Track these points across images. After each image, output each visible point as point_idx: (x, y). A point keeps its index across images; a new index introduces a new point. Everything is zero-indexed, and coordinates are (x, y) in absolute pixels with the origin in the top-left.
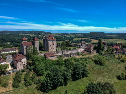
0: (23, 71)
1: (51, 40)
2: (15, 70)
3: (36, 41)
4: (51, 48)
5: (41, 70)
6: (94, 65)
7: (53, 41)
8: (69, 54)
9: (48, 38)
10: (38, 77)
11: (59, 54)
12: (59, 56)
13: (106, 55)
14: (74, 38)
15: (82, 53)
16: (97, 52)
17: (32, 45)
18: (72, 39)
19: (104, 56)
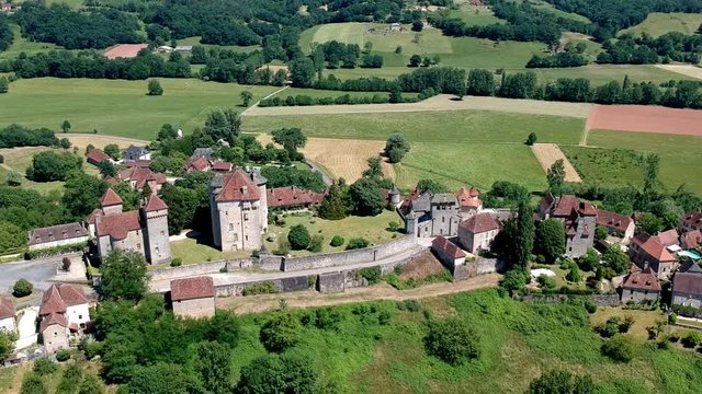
0: (62, 357)
1: (233, 201)
2: (37, 351)
3: (149, 215)
4: (231, 237)
5: (119, 365)
8: (310, 277)
9: (218, 190)
10: (108, 387)
11: (264, 272)
12: (250, 287)
13: (540, 297)
14: (645, 16)
15: (398, 270)
16: (501, 266)
17: (137, 230)
18: (626, 19)
19: (522, 300)
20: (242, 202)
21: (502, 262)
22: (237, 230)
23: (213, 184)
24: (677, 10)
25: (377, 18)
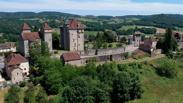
0: (22, 85)
1: (74, 29)
2: (8, 83)
3: (46, 31)
4: (73, 45)
5: (55, 83)
6: (156, 76)
7: (78, 32)
8: (108, 56)
9: (68, 26)
10: (49, 97)
11: (90, 55)
12: (89, 59)
13: (180, 58)
14: (122, 26)
15: (133, 54)
16: (163, 51)
17: (39, 39)
18: (118, 27)
19: (175, 59)
20: (78, 30)
21: (163, 50)
22: (76, 42)
23: (66, 23)
24: (128, 25)
25: (56, 27)
